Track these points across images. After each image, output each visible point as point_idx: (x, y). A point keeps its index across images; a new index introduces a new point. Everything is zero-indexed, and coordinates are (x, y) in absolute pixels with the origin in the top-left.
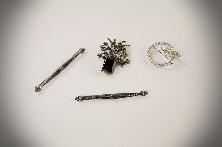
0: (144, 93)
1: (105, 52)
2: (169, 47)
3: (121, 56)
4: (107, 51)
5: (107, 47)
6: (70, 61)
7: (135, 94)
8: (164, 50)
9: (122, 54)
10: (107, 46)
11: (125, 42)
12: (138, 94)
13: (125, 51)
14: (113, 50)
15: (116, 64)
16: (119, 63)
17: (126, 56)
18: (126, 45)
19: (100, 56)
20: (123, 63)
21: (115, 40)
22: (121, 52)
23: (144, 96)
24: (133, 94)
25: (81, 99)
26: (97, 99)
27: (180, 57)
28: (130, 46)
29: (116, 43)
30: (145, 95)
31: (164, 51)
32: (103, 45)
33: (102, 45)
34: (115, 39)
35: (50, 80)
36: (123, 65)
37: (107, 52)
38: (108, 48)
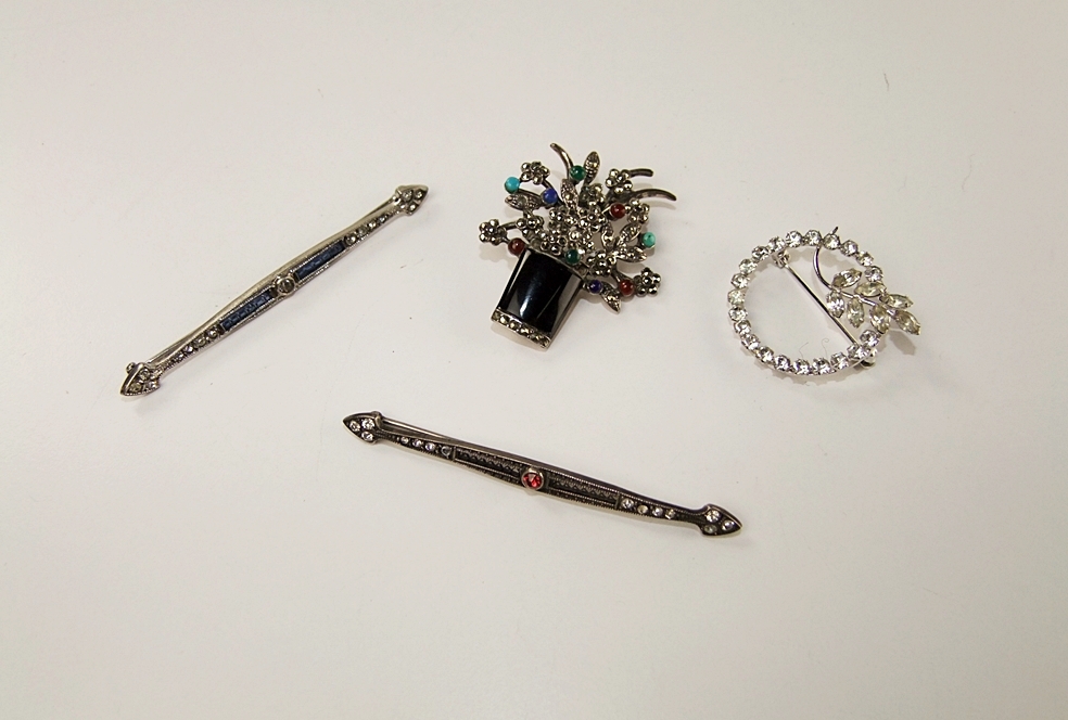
0: (718, 523)
1: (525, 215)
2: (860, 268)
3: (615, 247)
4: (535, 212)
5: (540, 189)
6: (337, 248)
7: (666, 507)
8: (830, 281)
9: (617, 239)
10: (541, 185)
11: (648, 173)
12: (683, 515)
13: (642, 222)
14: (573, 213)
15: (580, 286)
16: (596, 282)
17: (639, 250)
18: (653, 192)
19: (494, 233)
20: (620, 286)
21: (594, 157)
22: (618, 225)
23: (713, 534)
24: (652, 504)
25: (370, 431)
26: (450, 458)
27: (914, 336)
28: (673, 198)
29: (594, 175)
30: (720, 533)
31: (826, 284)
32: (521, 181)
33: (512, 179)
34: (594, 154)
35: (214, 338)
36: (620, 296)
37: (538, 217)
38: (544, 194)
